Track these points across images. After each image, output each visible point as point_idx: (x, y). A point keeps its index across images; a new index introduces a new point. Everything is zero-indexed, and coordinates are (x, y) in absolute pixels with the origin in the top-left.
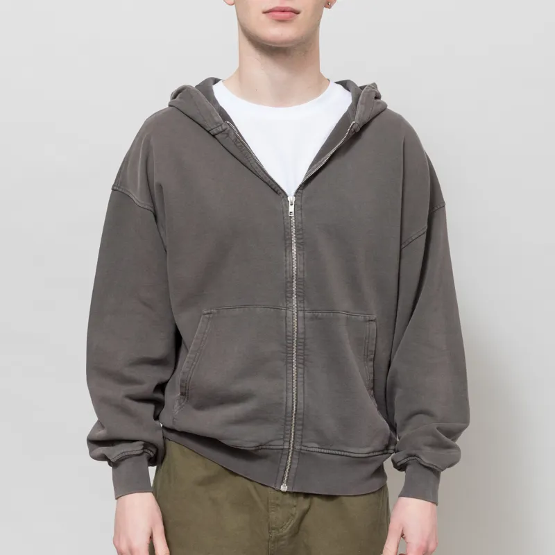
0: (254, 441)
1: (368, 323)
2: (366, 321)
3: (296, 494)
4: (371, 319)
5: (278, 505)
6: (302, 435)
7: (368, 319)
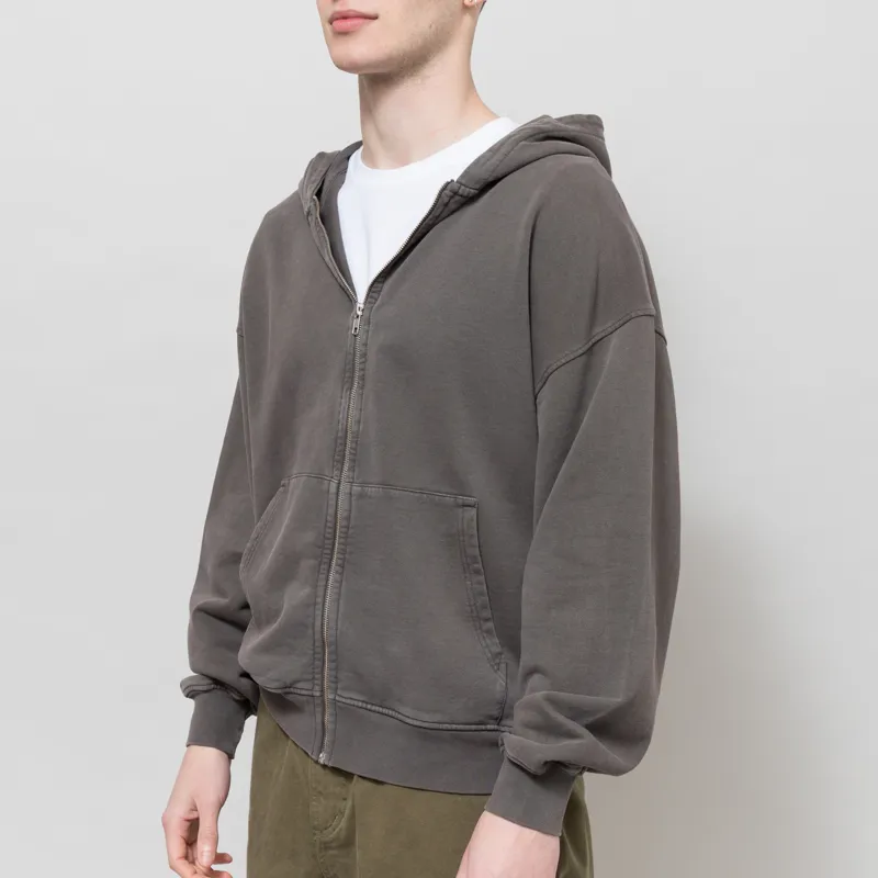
0: (278, 680)
1: (461, 510)
2: (458, 506)
3: (336, 771)
4: (467, 502)
5: (320, 793)
6: (336, 677)
7: (460, 502)
